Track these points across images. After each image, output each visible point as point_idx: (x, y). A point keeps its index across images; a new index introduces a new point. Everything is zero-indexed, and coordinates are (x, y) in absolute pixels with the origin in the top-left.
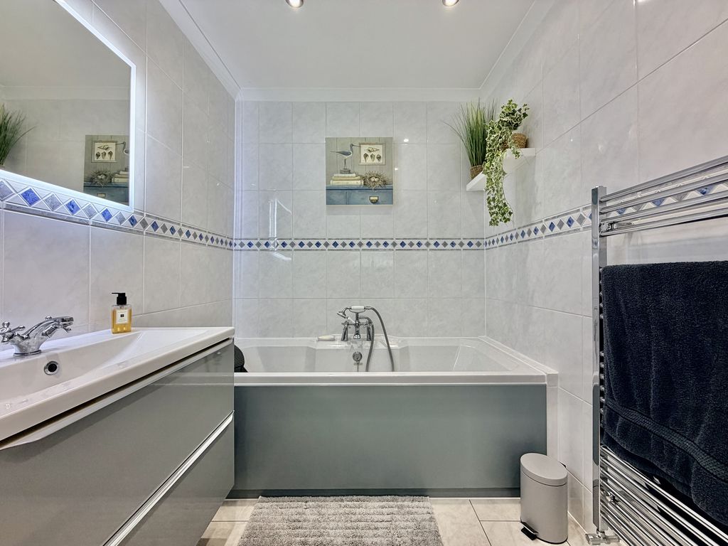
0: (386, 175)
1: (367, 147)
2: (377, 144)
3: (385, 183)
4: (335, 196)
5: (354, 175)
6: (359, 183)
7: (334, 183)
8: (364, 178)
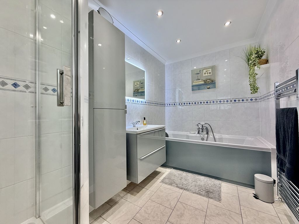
0: (213, 78)
1: (205, 70)
2: (209, 68)
3: (212, 81)
4: (195, 88)
5: (201, 80)
6: (203, 82)
7: (194, 84)
8: (204, 81)
